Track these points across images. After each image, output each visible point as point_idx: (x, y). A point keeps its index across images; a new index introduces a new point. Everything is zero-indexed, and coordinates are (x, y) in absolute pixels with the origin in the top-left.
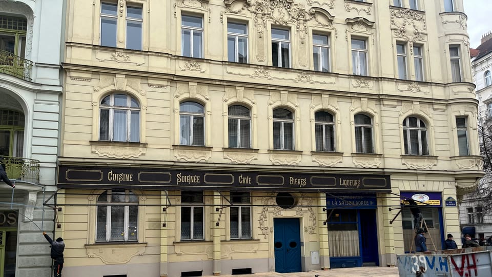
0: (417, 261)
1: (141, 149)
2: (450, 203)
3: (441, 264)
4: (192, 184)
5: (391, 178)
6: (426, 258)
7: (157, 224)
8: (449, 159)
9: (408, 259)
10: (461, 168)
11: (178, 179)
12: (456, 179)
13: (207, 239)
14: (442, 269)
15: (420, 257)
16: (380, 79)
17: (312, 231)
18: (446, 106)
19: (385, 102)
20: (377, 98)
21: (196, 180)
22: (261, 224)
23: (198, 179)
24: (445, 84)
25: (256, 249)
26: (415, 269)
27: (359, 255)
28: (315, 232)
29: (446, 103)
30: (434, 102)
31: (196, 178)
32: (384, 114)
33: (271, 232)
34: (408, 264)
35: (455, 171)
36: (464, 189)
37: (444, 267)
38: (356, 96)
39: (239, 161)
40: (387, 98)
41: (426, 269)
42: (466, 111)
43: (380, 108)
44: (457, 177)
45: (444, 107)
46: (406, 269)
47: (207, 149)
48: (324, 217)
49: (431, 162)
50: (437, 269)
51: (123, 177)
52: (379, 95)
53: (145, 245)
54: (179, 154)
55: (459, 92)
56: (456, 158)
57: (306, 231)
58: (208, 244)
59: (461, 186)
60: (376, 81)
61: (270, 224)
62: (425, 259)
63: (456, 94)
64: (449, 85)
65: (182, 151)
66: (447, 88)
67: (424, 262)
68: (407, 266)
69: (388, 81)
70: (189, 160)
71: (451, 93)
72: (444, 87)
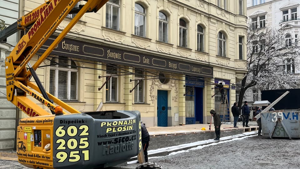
0: (276, 116)
1: (82, 26)
2: (233, 87)
3: (294, 116)
4: (117, 59)
5: (214, 70)
6: (284, 114)
7: (92, 88)
8: (234, 61)
9: (269, 115)
10: (239, 67)
11: (108, 55)
12: (236, 73)
13: (122, 101)
14: (294, 119)
15: (278, 113)
16: (210, 4)
17: (176, 99)
18: (235, 28)
19: (212, 20)
20: (208, 16)
21: (119, 57)
22: (151, 93)
23: (120, 56)
24: (235, 15)
25: (148, 111)
26: (274, 119)
27: (194, 116)
28: (177, 100)
29: (235, 26)
30: (230, 24)
31: (119, 55)
32: (211, 27)
33: (156, 99)
34: (270, 117)
35: (236, 68)
36: (239, 79)
37: (295, 118)
38: (199, 12)
39: (141, 46)
40: (213, 17)
41: (282, 119)
42: (244, 33)
43: (209, 23)
44: (237, 72)
45: (233, 29)
46: (267, 120)
47: (123, 34)
48: (184, 91)
49: (227, 61)
50: (290, 119)
51: (72, 47)
52: (209, 15)
53: (84, 104)
54: (106, 34)
55: (242, 21)
56: (238, 61)
57: (173, 100)
58: (121, 106)
59: (238, 78)
60: (207, 5)
61: (155, 93)
62: (282, 114)
63: (240, 22)
64: (237, 16)
65: (107, 32)
66: (236, 17)
67: (282, 115)
68: (268, 118)
69: (213, 6)
70: (111, 41)
71: (238, 21)
72: (235, 16)
